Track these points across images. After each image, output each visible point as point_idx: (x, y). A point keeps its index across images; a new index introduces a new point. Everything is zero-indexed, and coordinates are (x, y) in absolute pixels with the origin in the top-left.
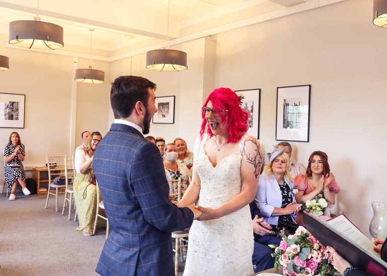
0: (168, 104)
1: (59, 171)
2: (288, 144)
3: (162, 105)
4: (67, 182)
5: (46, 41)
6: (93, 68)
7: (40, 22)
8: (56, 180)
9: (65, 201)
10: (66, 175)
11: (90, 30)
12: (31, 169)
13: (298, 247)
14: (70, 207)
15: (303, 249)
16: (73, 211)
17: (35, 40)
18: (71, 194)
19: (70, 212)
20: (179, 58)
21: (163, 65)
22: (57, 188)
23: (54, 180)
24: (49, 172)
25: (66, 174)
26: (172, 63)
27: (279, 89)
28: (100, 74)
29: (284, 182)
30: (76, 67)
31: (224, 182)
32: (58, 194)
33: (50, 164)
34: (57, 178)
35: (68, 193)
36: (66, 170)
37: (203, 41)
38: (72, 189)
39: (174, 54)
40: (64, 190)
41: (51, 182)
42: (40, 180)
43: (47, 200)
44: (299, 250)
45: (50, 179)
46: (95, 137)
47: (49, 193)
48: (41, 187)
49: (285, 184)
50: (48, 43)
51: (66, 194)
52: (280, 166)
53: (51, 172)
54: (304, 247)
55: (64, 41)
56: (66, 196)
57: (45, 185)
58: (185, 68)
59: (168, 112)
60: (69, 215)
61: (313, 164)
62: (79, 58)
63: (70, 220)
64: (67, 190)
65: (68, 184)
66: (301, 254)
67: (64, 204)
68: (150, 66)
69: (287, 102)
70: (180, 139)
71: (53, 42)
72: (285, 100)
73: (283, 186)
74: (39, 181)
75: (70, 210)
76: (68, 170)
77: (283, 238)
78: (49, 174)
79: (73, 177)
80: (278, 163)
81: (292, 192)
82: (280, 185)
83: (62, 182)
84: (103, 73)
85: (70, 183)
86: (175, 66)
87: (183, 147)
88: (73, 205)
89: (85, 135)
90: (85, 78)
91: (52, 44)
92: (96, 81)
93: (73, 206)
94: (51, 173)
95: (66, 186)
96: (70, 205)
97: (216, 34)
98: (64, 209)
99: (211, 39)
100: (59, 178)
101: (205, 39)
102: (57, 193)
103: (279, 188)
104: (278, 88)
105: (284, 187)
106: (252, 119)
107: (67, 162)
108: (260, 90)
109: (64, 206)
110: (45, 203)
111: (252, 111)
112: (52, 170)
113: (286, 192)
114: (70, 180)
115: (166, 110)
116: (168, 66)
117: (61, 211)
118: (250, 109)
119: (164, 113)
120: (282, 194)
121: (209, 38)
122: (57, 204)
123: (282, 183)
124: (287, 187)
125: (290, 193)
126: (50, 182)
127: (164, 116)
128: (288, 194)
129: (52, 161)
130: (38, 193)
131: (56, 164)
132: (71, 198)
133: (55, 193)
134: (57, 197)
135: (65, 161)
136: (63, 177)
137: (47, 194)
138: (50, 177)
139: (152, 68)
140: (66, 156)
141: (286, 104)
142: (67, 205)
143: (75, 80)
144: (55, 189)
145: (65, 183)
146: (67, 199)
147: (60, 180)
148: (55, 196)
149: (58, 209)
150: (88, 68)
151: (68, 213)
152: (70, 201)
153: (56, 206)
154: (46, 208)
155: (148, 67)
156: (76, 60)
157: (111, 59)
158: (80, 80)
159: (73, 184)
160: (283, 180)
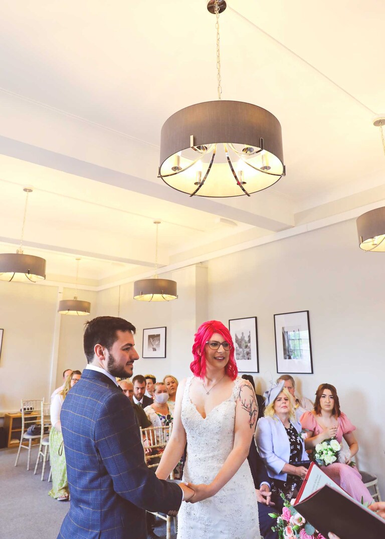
0: (158, 336)
1: (35, 418)
2: (290, 378)
3: (151, 337)
4: (42, 431)
5: (27, 274)
6: (78, 299)
7: (22, 255)
8: (29, 429)
9: (39, 456)
10: (42, 424)
11: (76, 259)
12: (3, 416)
14: (44, 464)
17: (16, 273)
18: (46, 447)
19: (43, 471)
20: (167, 288)
21: (152, 295)
22: (30, 440)
24: (23, 420)
25: (42, 421)
26: (161, 293)
27: (276, 316)
28: (86, 305)
29: (291, 425)
30: (60, 298)
31: (217, 437)
32: (32, 447)
33: (25, 409)
34: (32, 426)
35: (42, 445)
36: (42, 417)
37: (194, 268)
38: (47, 441)
39: (163, 284)
40: (39, 442)
41: (25, 431)
42: (12, 429)
43: (18, 455)
45: (23, 428)
46: (75, 376)
47: (20, 446)
48: (14, 438)
49: (292, 427)
50: (29, 276)
52: (284, 405)
53: (26, 419)
56: (40, 449)
57: (17, 436)
58: (175, 297)
59: (158, 345)
60: (43, 474)
61: (322, 400)
62: (64, 288)
63: (43, 480)
64: (42, 442)
65: (44, 434)
67: (38, 460)
68: (138, 297)
69: (286, 330)
70: (171, 376)
71: (35, 275)
72: (283, 328)
73: (290, 430)
74: (11, 430)
75: (44, 467)
76: (45, 417)
78: (23, 422)
80: (281, 402)
81: (301, 437)
82: (286, 429)
83: (37, 431)
84: (89, 304)
85: (47, 432)
86: (165, 296)
87: (174, 384)
88: (49, 461)
89: (66, 374)
90: (69, 310)
91: (33, 277)
92: (81, 313)
93: (48, 462)
94: (25, 421)
95: (42, 436)
96: (44, 460)
97: (207, 261)
98: (36, 466)
99: (202, 267)
100: (34, 426)
101: (196, 267)
102: (30, 445)
103: (286, 432)
104: (274, 315)
105: (291, 432)
106: (250, 350)
107: (44, 407)
108: (256, 318)
109: (37, 463)
110: (16, 458)
111: (249, 341)
112: (27, 416)
113: (294, 437)
114: (46, 429)
115: (157, 343)
116: (158, 296)
117: (33, 469)
118: (247, 339)
119: (155, 346)
120: (290, 440)
121: (200, 265)
122: (29, 460)
123: (288, 427)
124: (294, 430)
125: (299, 438)
126: (23, 432)
127: (154, 350)
128: (296, 439)
129: (27, 406)
130: (9, 446)
131: (31, 408)
132: (46, 452)
133: (28, 446)
134: (29, 451)
135: (42, 405)
136: (39, 425)
137: (19, 446)
138: (23, 425)
139: (139, 299)
140: (44, 399)
141: (285, 332)
142: (41, 461)
143: (58, 312)
144: (28, 440)
145: (40, 432)
146: (42, 454)
147: (35, 428)
148: (28, 450)
149: (30, 466)
150: (72, 299)
151: (41, 472)
152: (44, 456)
153: (28, 462)
154: (15, 465)
155: (136, 297)
156: (61, 290)
157: (98, 289)
158: (64, 312)
159: (49, 433)
160: (289, 422)
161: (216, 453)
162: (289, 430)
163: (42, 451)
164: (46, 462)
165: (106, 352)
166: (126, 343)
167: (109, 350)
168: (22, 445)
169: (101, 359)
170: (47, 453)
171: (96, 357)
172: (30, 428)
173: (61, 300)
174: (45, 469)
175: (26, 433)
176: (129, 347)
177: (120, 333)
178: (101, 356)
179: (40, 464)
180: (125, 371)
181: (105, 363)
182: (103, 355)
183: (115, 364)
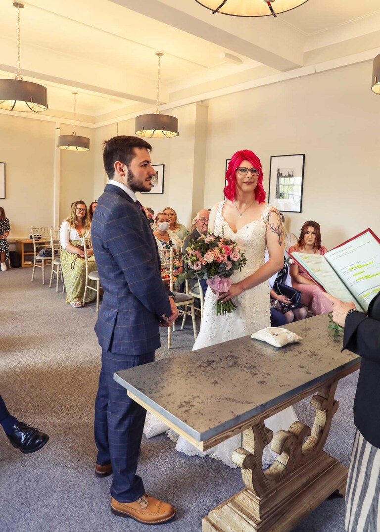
1: (44, 243)
4: (53, 254)
5: (29, 103)
6: (77, 135)
7: (21, 81)
8: (41, 252)
9: (52, 273)
10: (52, 247)
11: (73, 93)
12: (15, 241)
14: (58, 280)
16: (61, 284)
17: (17, 101)
18: (58, 266)
19: (57, 285)
20: (168, 123)
21: (153, 131)
22: (43, 261)
23: (40, 252)
24: (34, 244)
25: (52, 245)
26: (162, 129)
27: (272, 158)
28: (86, 141)
30: (59, 133)
32: (45, 267)
33: (35, 236)
34: (43, 249)
35: (54, 265)
36: (52, 242)
37: (194, 106)
39: (165, 120)
40: (50, 263)
41: (37, 255)
42: (24, 252)
43: (33, 272)
45: (35, 251)
47: (34, 265)
48: (25, 260)
50: (31, 104)
51: (53, 266)
55: (49, 103)
56: (52, 268)
57: (31, 258)
58: (176, 134)
59: (157, 181)
60: (57, 287)
61: (306, 236)
62: (61, 124)
63: (58, 292)
64: (54, 262)
65: (55, 256)
67: (51, 276)
68: (139, 132)
69: (281, 172)
70: (170, 209)
71: (36, 104)
72: (278, 170)
75: (57, 282)
76: (54, 242)
78: (34, 246)
83: (48, 253)
84: (88, 139)
85: (56, 255)
86: (165, 132)
87: (173, 217)
90: (69, 145)
91: (35, 106)
92: (80, 149)
94: (36, 245)
95: (53, 258)
97: (208, 100)
98: (51, 281)
99: (203, 105)
100: (45, 249)
101: (197, 105)
102: (43, 265)
104: (271, 157)
107: (52, 233)
109: (51, 279)
110: (32, 274)
112: (37, 241)
114: (56, 252)
115: (155, 180)
116: (159, 132)
117: (48, 284)
119: (152, 183)
121: (200, 103)
122: (43, 276)
125: (286, 263)
126: (35, 254)
127: (152, 186)
129: (37, 233)
130: (23, 266)
131: (40, 235)
132: (58, 270)
133: (41, 266)
134: (43, 269)
135: (51, 231)
136: (49, 249)
137: (33, 267)
138: (35, 249)
141: (279, 173)
142: (54, 277)
144: (41, 261)
146: (55, 271)
147: (46, 251)
148: (41, 268)
149: (45, 281)
150: (72, 134)
152: (57, 273)
153: (43, 278)
154: (32, 280)
155: (137, 133)
156: (58, 126)
157: (95, 126)
158: (64, 148)
159: (59, 256)
163: (54, 269)
164: (59, 278)
165: (125, 168)
166: (144, 160)
167: (128, 166)
168: (36, 264)
169: (122, 175)
171: (117, 174)
173: (60, 135)
174: (59, 283)
176: (147, 163)
177: (137, 151)
178: (121, 172)
179: (54, 280)
180: (144, 187)
181: (125, 178)
182: (123, 171)
183: (134, 179)
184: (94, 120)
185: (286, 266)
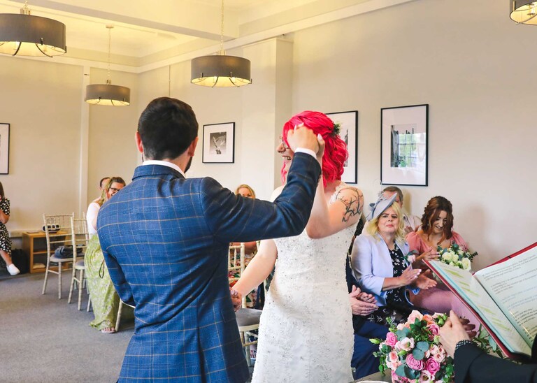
0: (224, 134)
1: (63, 238)
2: (397, 190)
3: (215, 136)
4: (75, 253)
5: (39, 45)
6: (112, 84)
7: (30, 16)
9: (72, 282)
10: (73, 244)
11: (107, 27)
12: (20, 235)
13: (412, 341)
14: (80, 291)
15: (419, 343)
16: (86, 296)
17: (22, 43)
18: (81, 272)
19: (80, 299)
20: (238, 68)
21: (216, 78)
22: (60, 264)
23: (56, 251)
24: (48, 240)
25: (73, 241)
26: (229, 75)
27: (383, 111)
28: (124, 91)
29: (396, 246)
30: (87, 81)
32: (62, 272)
33: (49, 227)
34: (60, 247)
35: (76, 270)
36: (73, 236)
37: (274, 42)
38: (83, 264)
39: (232, 63)
40: (71, 266)
41: (51, 254)
42: (34, 251)
43: (45, 282)
44: (412, 346)
45: (49, 249)
46: (115, 185)
47: (47, 270)
48: (35, 262)
49: (397, 248)
50: (42, 47)
51: (74, 271)
52: (390, 223)
53: (51, 239)
54: (420, 341)
55: (68, 44)
56: (73, 275)
57: (42, 259)
58: (248, 81)
59: (224, 146)
60: (79, 303)
62: (91, 68)
63: (81, 310)
64: (76, 266)
65: (77, 256)
66: (415, 351)
67: (72, 287)
68: (196, 80)
69: (396, 130)
71: (51, 46)
72: (392, 126)
73: (395, 252)
74: (32, 253)
75: (80, 295)
76: (77, 236)
77: (390, 329)
78: (48, 242)
79: (84, 245)
80: (387, 219)
81: (407, 260)
82: (390, 251)
83: (67, 253)
84: (128, 90)
85: (80, 254)
86: (234, 79)
88: (85, 288)
89: (104, 183)
90: (100, 98)
91: (48, 48)
92: (117, 103)
93: (84, 290)
94: (51, 241)
95: (74, 259)
96: (80, 287)
97: (293, 33)
98: (70, 294)
99: (285, 40)
100: (63, 247)
101: (277, 40)
102: (60, 269)
103: (388, 254)
104: (382, 109)
105: (396, 254)
107: (74, 224)
108: (357, 112)
109: (71, 290)
110: (43, 286)
111: (346, 142)
112: (52, 236)
113: (398, 261)
114: (80, 251)
115: (222, 143)
116: (224, 80)
117: (67, 298)
119: (219, 148)
120: (393, 263)
121: (282, 38)
122: (60, 287)
123: (392, 248)
124: (399, 252)
125: (404, 261)
126: (49, 254)
127: (219, 152)
128: (401, 263)
129: (53, 223)
130: (31, 271)
131: (58, 226)
132: (81, 277)
133: (57, 271)
134: (60, 276)
135: (72, 221)
136: (69, 246)
137: (45, 272)
138: (48, 246)
139: (199, 84)
140: (73, 214)
141: (394, 132)
142: (75, 288)
143: (85, 101)
144: (57, 264)
145: (72, 255)
146: (76, 279)
147: (64, 250)
148: (58, 275)
149: (61, 294)
150: (104, 83)
151: (78, 301)
152: (80, 282)
153: (59, 290)
154: (43, 293)
155: (193, 81)
156: (87, 71)
157: (139, 70)
158: (94, 101)
159: (84, 256)
160: (394, 242)
161: (305, 270)
162: (393, 253)
163: (75, 276)
164: (82, 289)
168: (49, 269)
170: (83, 278)
172: (59, 249)
173: (89, 84)
174: (82, 297)
175: (52, 256)
179: (75, 293)
184: (138, 62)
185: (405, 265)
